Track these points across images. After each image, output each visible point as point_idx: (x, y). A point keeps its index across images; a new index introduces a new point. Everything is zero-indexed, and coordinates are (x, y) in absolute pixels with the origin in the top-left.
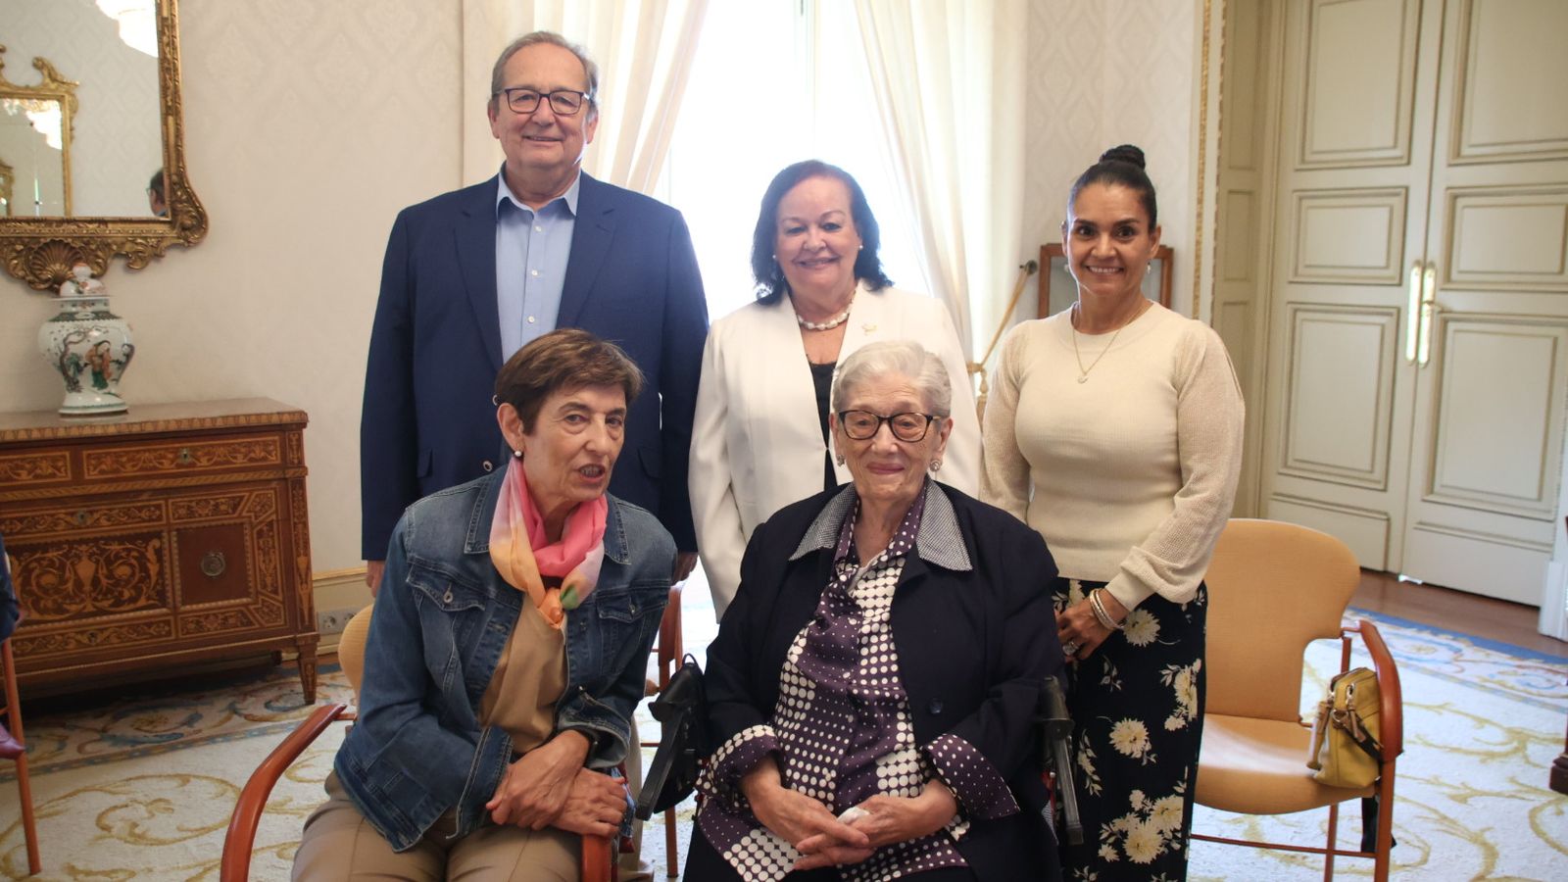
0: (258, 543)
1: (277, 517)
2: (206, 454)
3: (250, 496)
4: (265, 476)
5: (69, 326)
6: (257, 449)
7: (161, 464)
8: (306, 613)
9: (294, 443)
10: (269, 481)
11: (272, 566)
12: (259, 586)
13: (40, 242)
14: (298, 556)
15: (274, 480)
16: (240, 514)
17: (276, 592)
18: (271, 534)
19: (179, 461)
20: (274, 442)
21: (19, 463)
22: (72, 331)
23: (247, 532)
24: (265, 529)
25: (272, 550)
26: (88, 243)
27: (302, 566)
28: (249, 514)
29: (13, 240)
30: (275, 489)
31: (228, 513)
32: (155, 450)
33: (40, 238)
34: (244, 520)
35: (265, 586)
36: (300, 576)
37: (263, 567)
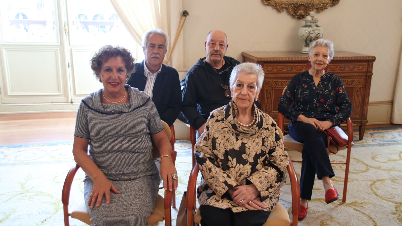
0: (356, 93)
1: (362, 86)
2: (347, 67)
3: (357, 80)
4: (361, 74)
5: (310, 29)
6: (361, 67)
7: (336, 69)
8: (365, 115)
9: (371, 66)
10: (362, 76)
11: (359, 100)
12: (354, 105)
13: (298, 4)
14: (366, 98)
15: (363, 76)
16: (353, 85)
17: (358, 108)
18: (360, 91)
19: (341, 69)
20: (366, 65)
21: (303, 66)
22: (311, 30)
23: (354, 90)
24: (359, 89)
25: (359, 96)
26: (309, 5)
27: (367, 101)
28: (355, 85)
29: (291, 4)
30: (363, 78)
31: (350, 84)
32: (335, 65)
33: (298, 3)
34: (354, 87)
35: (356, 106)
36: (366, 104)
37: (356, 100)
